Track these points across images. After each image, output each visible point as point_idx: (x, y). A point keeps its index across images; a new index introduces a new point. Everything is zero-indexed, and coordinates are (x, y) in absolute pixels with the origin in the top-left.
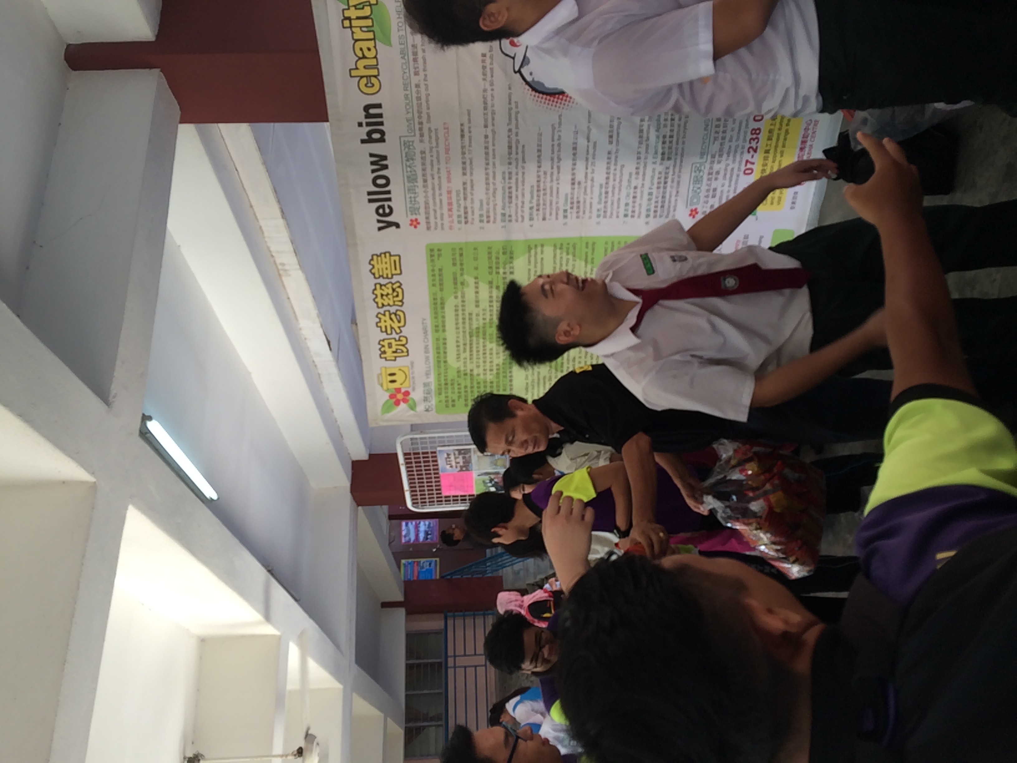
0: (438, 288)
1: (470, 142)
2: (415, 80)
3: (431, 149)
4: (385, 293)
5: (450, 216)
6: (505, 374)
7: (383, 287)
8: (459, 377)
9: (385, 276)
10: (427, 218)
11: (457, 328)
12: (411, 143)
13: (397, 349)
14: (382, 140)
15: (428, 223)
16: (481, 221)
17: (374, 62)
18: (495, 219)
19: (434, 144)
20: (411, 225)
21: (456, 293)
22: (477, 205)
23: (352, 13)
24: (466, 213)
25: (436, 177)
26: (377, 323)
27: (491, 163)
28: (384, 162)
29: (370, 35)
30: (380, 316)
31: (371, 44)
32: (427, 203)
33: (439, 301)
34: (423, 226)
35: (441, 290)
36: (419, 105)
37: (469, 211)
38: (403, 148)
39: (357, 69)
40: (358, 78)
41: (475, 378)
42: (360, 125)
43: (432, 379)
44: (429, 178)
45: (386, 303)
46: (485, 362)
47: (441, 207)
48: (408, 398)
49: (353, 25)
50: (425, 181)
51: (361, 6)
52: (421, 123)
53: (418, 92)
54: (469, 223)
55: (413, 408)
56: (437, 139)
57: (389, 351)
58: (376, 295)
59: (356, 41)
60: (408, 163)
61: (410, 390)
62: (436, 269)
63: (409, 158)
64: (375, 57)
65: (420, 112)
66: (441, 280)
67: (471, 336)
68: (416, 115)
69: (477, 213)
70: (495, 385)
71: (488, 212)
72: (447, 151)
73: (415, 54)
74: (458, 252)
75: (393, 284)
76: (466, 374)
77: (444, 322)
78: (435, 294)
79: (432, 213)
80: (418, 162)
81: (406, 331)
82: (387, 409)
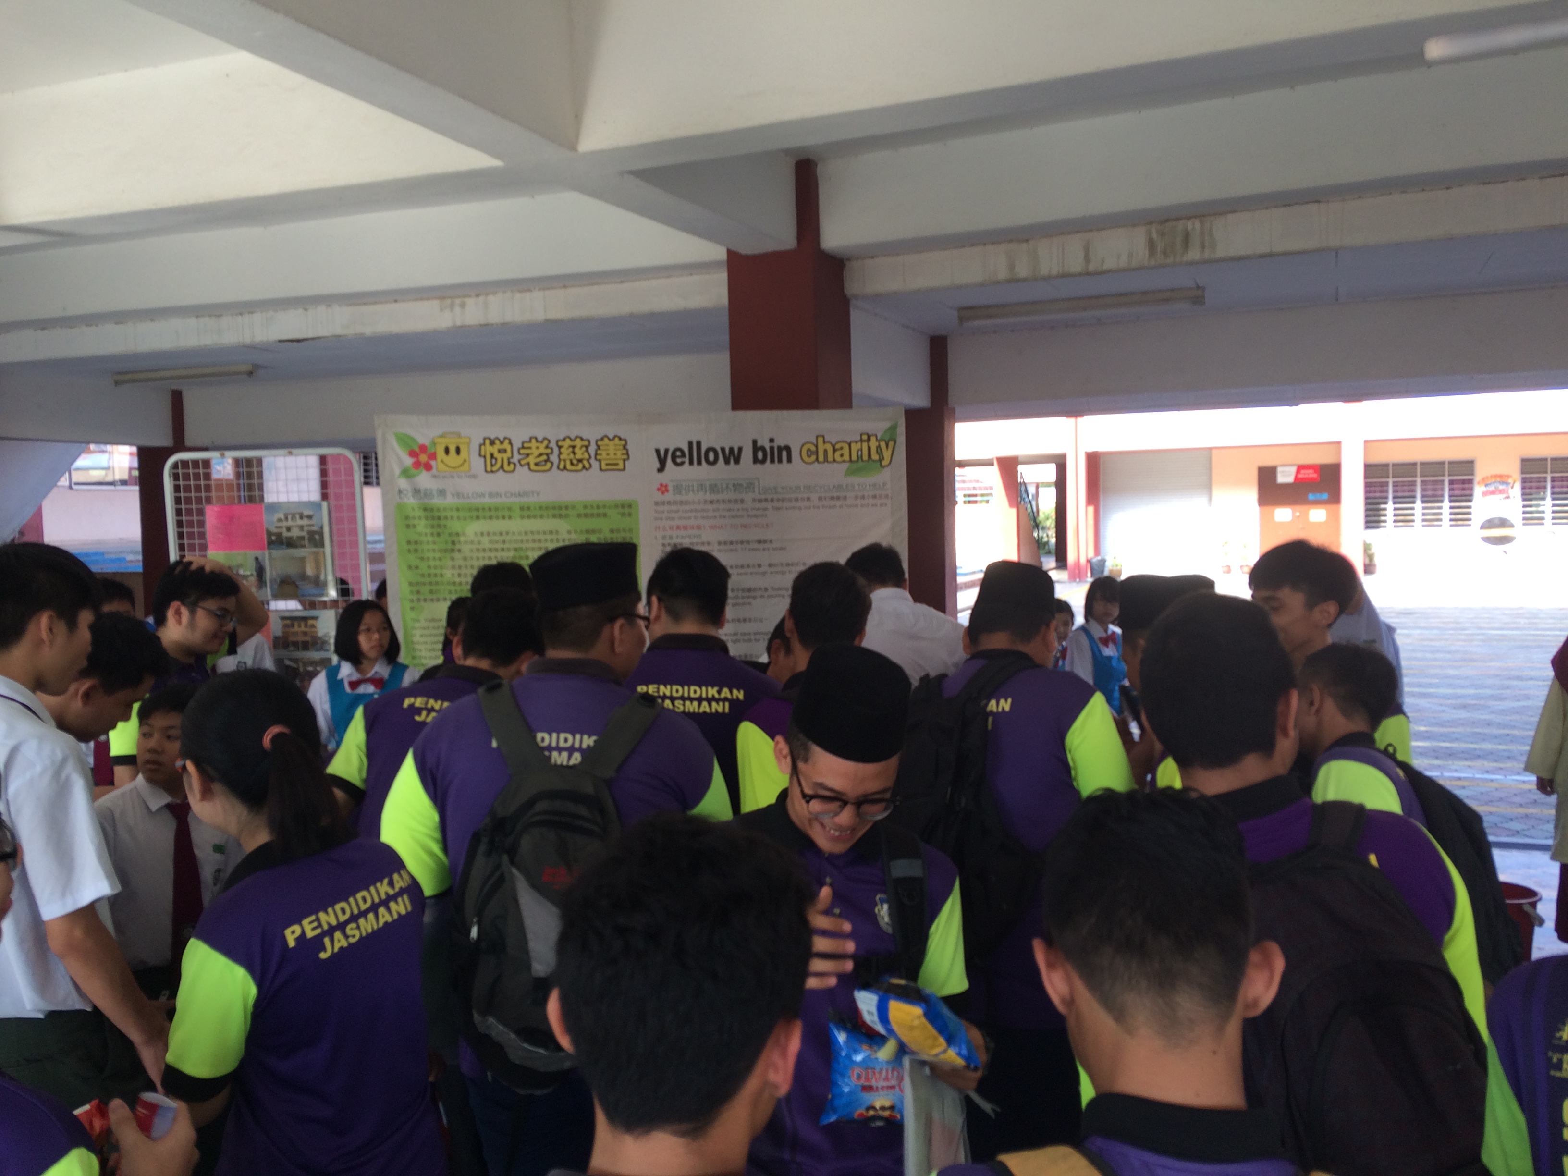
0: (582, 511)
1: (753, 549)
2: (814, 497)
3: (747, 510)
4: (577, 450)
5: (671, 528)
7: (584, 449)
8: (450, 535)
9: (599, 452)
10: (669, 503)
11: (526, 533)
12: (752, 489)
13: (496, 459)
14: (756, 460)
15: (663, 503)
17: (830, 458)
19: (751, 513)
20: (661, 485)
21: (576, 532)
23: (873, 443)
25: (716, 514)
26: (536, 438)
28: (732, 461)
29: (854, 457)
30: (546, 442)
31: (847, 457)
32: (687, 503)
33: (564, 512)
34: (659, 497)
35: (579, 516)
36: (790, 500)
38: (747, 481)
39: (824, 442)
40: (815, 443)
42: (772, 440)
44: (715, 506)
45: (562, 450)
47: (680, 518)
48: (422, 468)
49: (863, 443)
50: (711, 502)
51: (879, 451)
52: (772, 500)
53: (803, 499)
55: (405, 473)
56: (756, 516)
57: (495, 449)
58: (574, 440)
59: (850, 445)
60: (730, 485)
61: (434, 471)
62: (607, 511)
63: (736, 487)
64: (834, 461)
65: (783, 500)
66: (592, 515)
67: (516, 550)
68: (780, 496)
70: (439, 579)
72: (744, 526)
73: (838, 498)
74: (628, 534)
75: (588, 461)
76: (453, 543)
77: (535, 517)
78: (574, 507)
79: (674, 508)
80: (732, 496)
81: (522, 471)
82: (403, 440)
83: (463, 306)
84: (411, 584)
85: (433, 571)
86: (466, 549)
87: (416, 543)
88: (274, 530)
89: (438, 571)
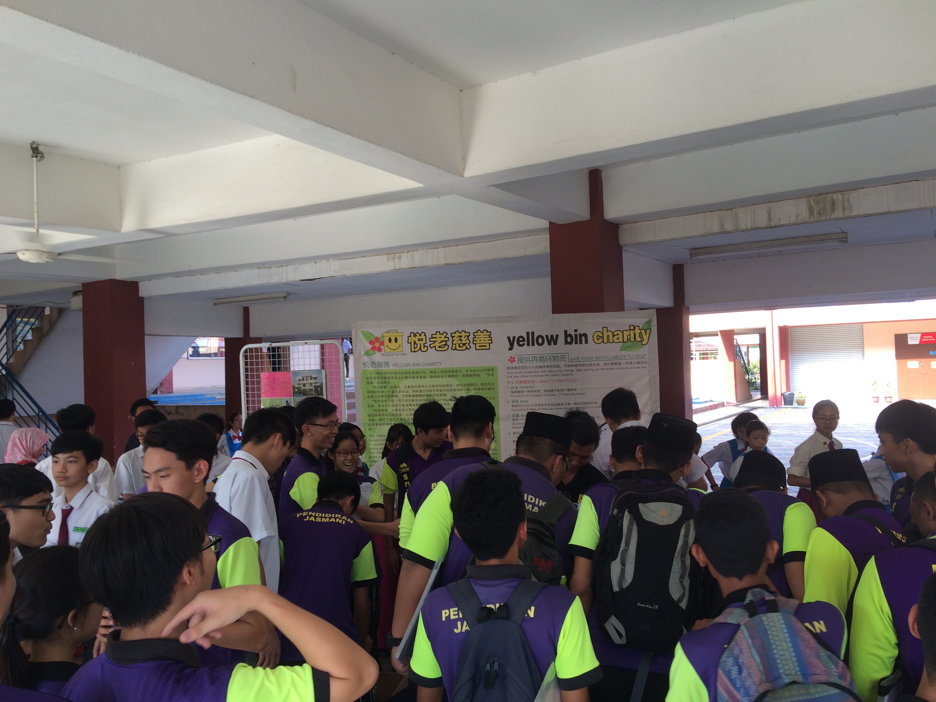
0: (465, 373)
1: (565, 395)
2: (601, 363)
3: (561, 371)
4: (462, 338)
5: (517, 382)
6: (392, 420)
7: (467, 337)
8: (391, 387)
9: (475, 339)
10: (515, 367)
12: (564, 359)
13: (417, 344)
14: (566, 342)
15: (512, 368)
16: (513, 401)
17: (611, 341)
18: (515, 410)
19: (563, 373)
21: (461, 385)
22: (524, 399)
23: (637, 331)
24: (519, 392)
25: (543, 374)
26: (439, 332)
27: (552, 407)
28: (552, 343)
29: (625, 340)
30: (445, 334)
31: (621, 340)
32: (525, 367)
33: (454, 374)
34: (510, 365)
35: (463, 376)
36: (587, 365)
37: (521, 394)
38: (561, 355)
39: (607, 331)
40: (602, 332)
41: (390, 399)
42: (576, 331)
43: (391, 368)
44: (542, 369)
45: (454, 339)
46: (403, 405)
47: (522, 376)
48: (376, 350)
49: (631, 331)
50: (540, 367)
51: (641, 336)
52: (576, 366)
53: (594, 365)
54: (512, 394)
55: (367, 353)
56: (566, 375)
57: (416, 339)
58: (461, 333)
59: (623, 332)
60: (551, 357)
61: (383, 352)
62: (480, 373)
63: (555, 358)
64: (614, 342)
65: (583, 365)
66: (471, 375)
67: (427, 395)
68: (581, 363)
69: (519, 399)
70: (385, 412)
71: (520, 406)
72: (560, 381)
73: (616, 364)
74: (492, 386)
75: (469, 344)
76: (393, 392)
77: (438, 377)
78: (460, 371)
79: (519, 370)
80: (553, 363)
81: (431, 351)
82: (366, 335)
83: (400, 258)
84: (369, 415)
85: (381, 408)
86: (400, 395)
87: (372, 392)
88: (297, 386)
89: (384, 408)
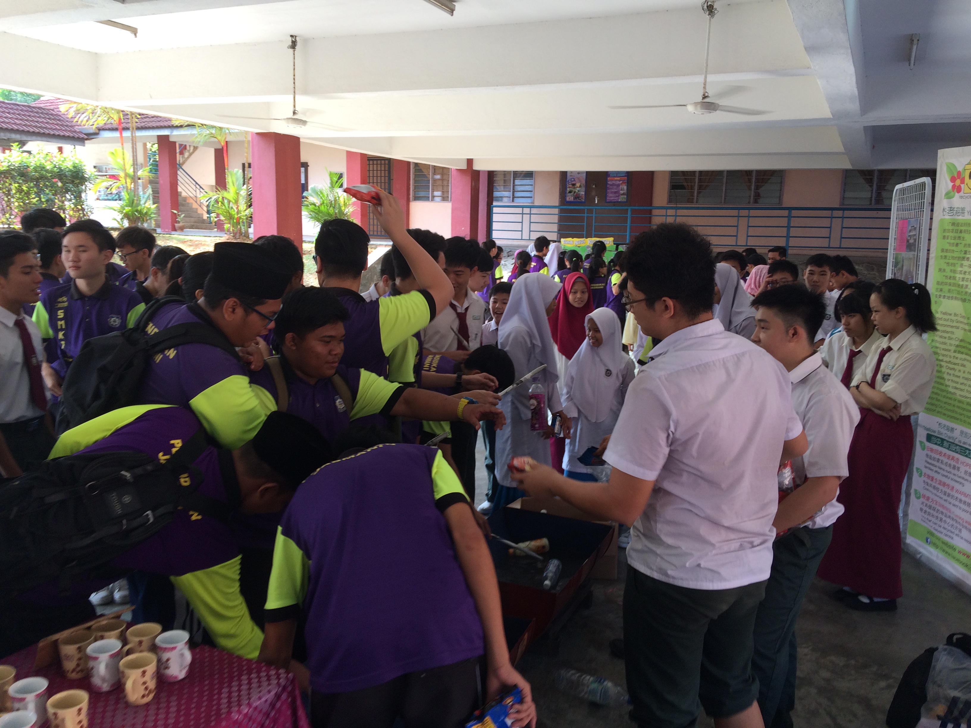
8: (965, 245)
41: (960, 262)
43: (967, 217)
48: (956, 191)
55: (947, 195)
61: (961, 194)
70: (954, 281)
76: (966, 253)
82: (950, 168)
87: (946, 251)
